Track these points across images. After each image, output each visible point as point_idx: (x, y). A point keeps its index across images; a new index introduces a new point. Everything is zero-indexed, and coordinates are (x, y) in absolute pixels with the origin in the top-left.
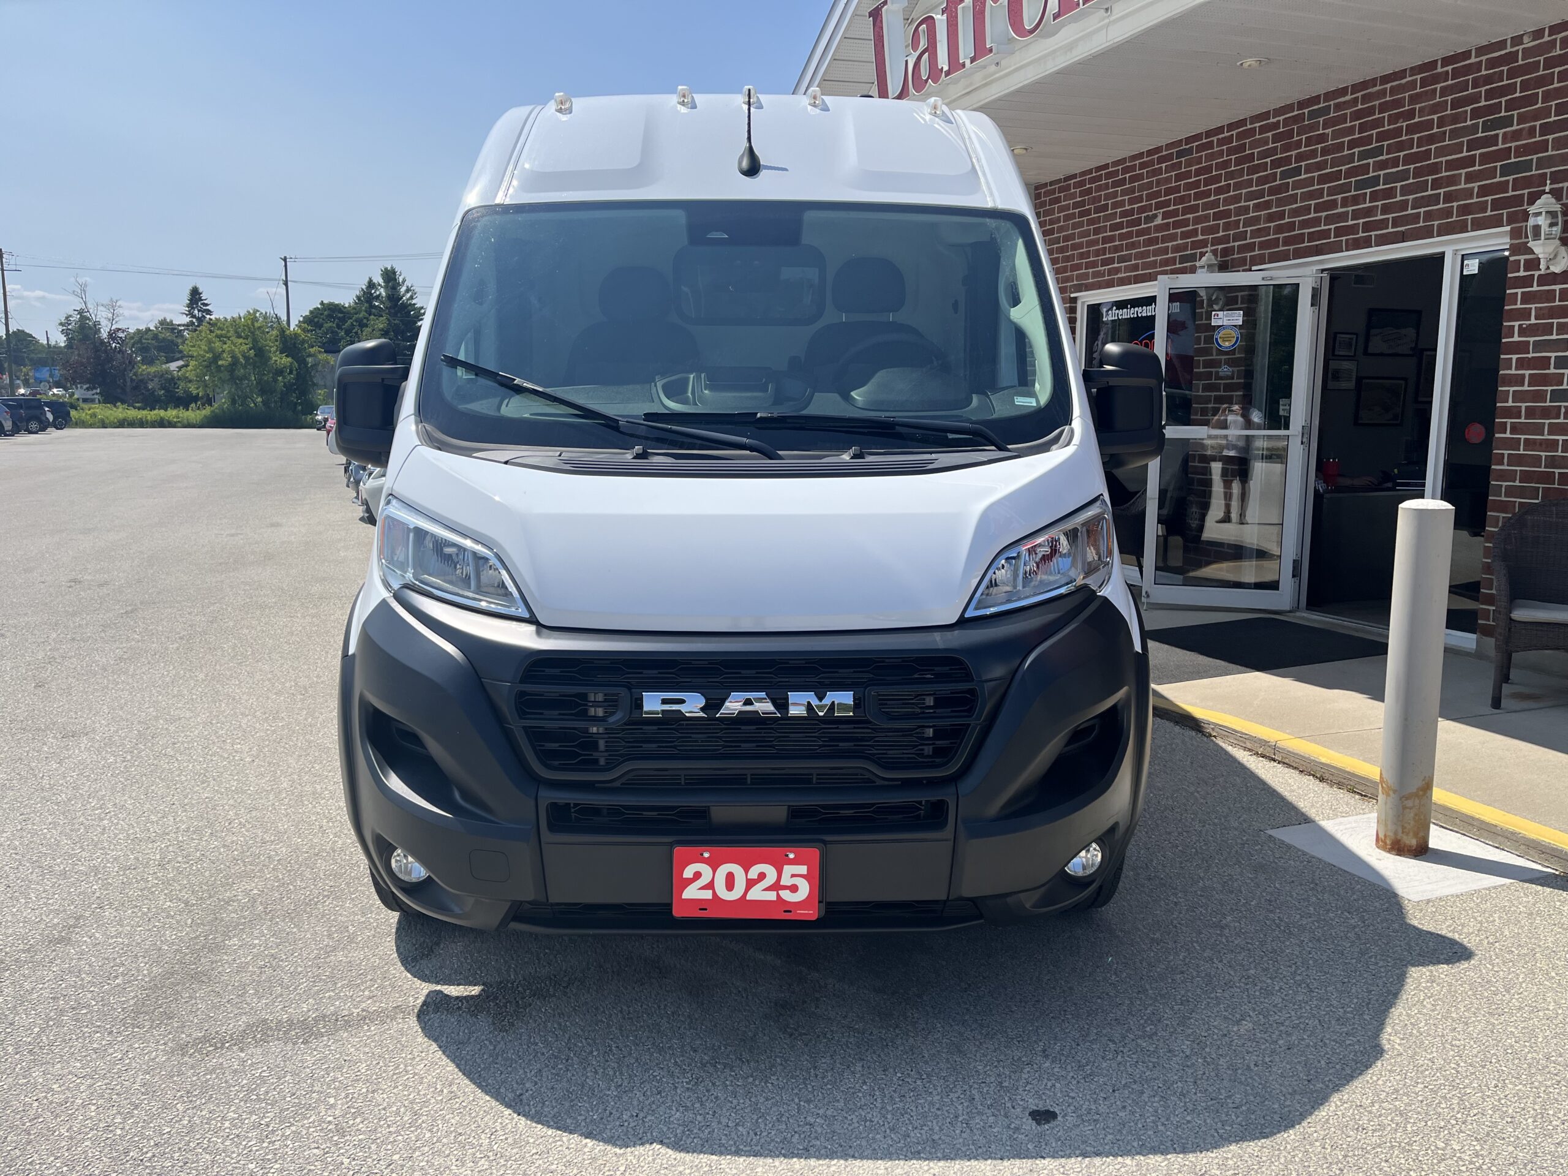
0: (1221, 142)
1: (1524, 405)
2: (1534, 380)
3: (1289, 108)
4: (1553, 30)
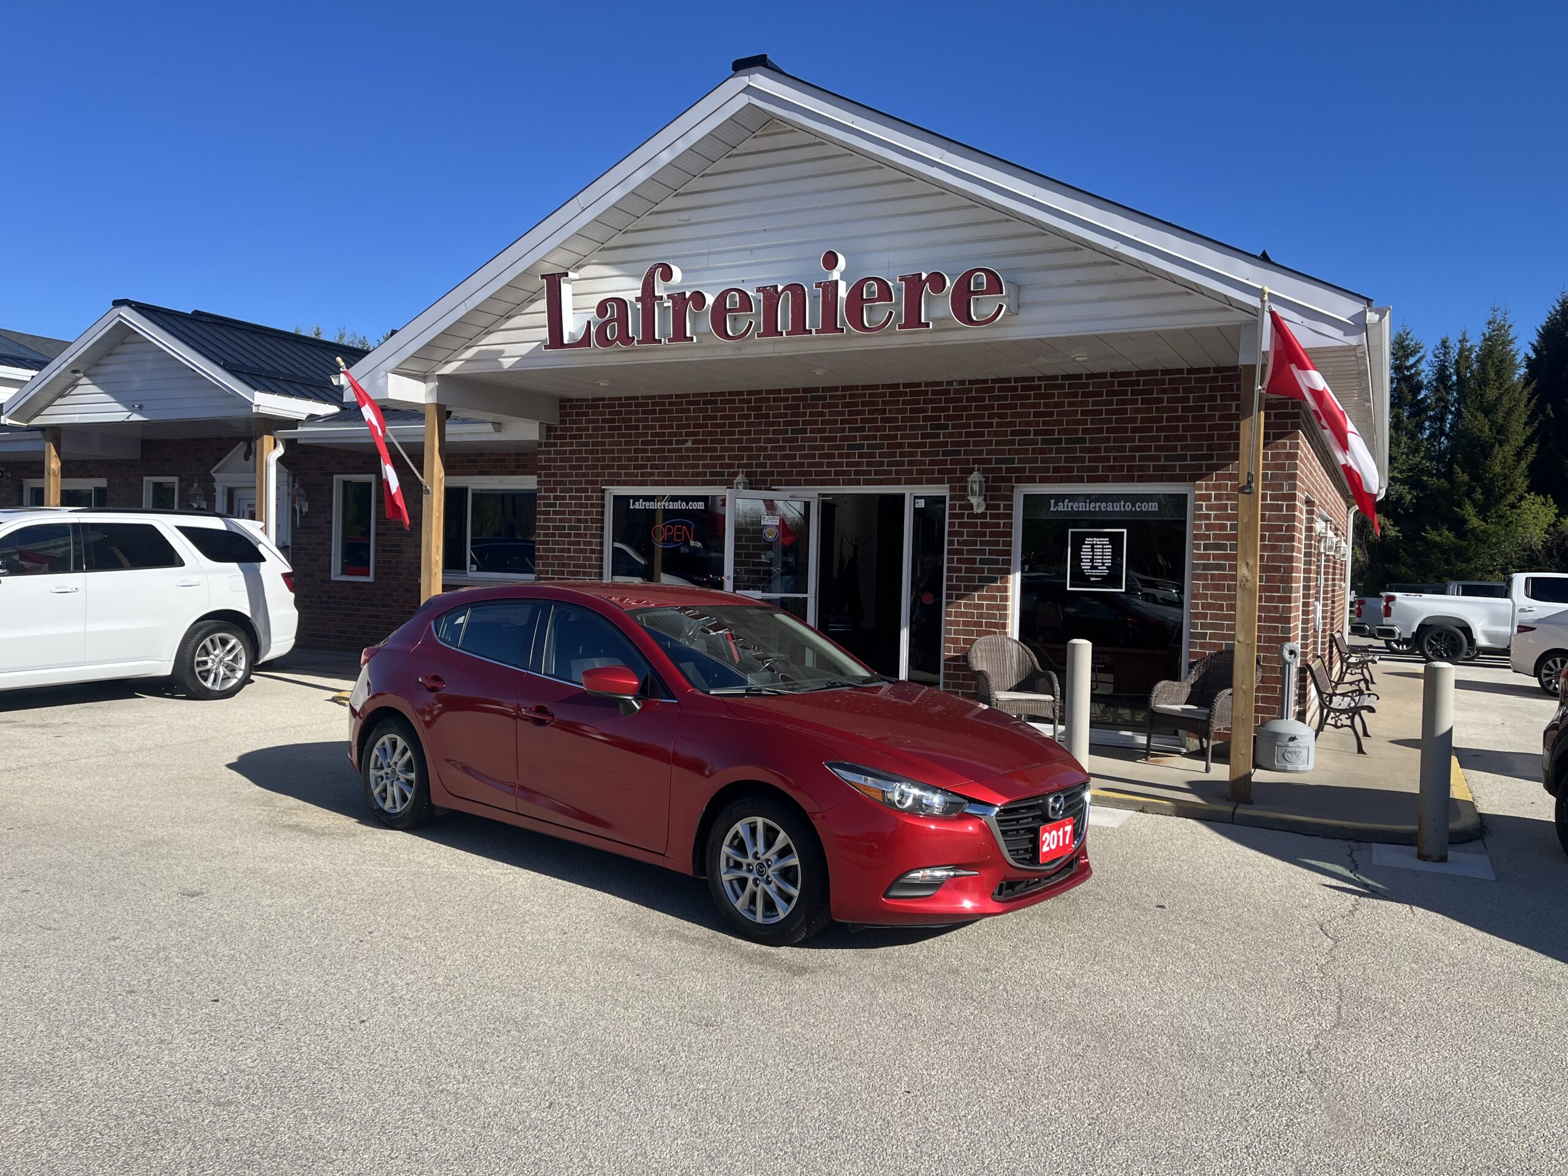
0: (741, 402)
1: (963, 584)
2: (967, 570)
3: (797, 390)
4: (971, 382)
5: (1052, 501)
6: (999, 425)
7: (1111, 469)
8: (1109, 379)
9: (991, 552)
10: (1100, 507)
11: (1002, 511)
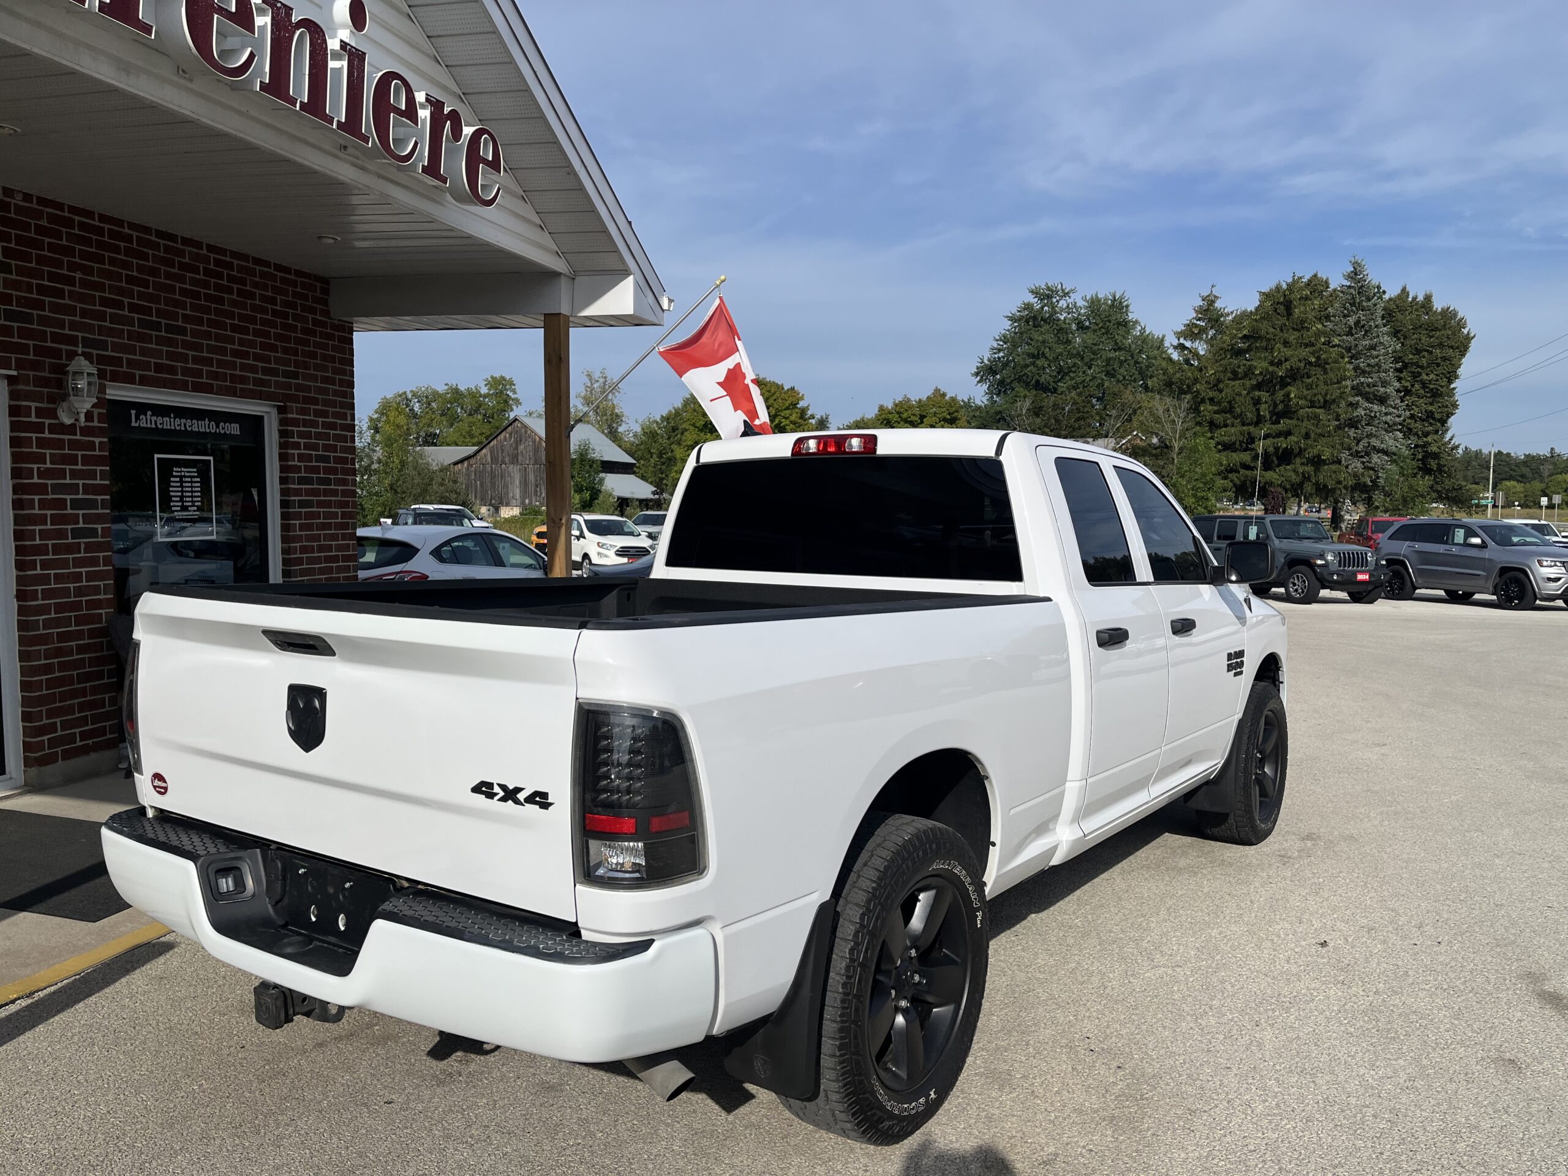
1: (50, 542)
2: (55, 520)
4: (42, 201)
5: (133, 412)
6: (84, 284)
7: (215, 376)
8: (205, 252)
9: (87, 489)
10: (185, 425)
11: (96, 424)
